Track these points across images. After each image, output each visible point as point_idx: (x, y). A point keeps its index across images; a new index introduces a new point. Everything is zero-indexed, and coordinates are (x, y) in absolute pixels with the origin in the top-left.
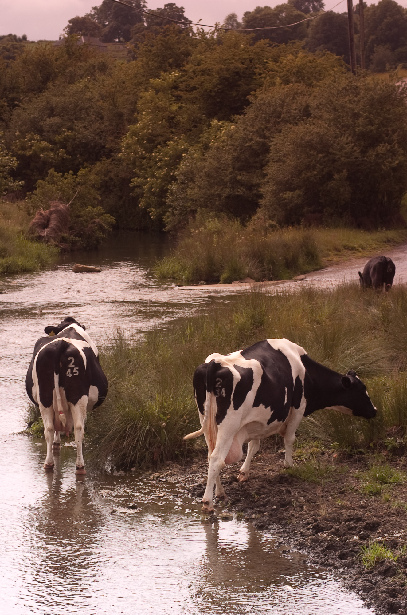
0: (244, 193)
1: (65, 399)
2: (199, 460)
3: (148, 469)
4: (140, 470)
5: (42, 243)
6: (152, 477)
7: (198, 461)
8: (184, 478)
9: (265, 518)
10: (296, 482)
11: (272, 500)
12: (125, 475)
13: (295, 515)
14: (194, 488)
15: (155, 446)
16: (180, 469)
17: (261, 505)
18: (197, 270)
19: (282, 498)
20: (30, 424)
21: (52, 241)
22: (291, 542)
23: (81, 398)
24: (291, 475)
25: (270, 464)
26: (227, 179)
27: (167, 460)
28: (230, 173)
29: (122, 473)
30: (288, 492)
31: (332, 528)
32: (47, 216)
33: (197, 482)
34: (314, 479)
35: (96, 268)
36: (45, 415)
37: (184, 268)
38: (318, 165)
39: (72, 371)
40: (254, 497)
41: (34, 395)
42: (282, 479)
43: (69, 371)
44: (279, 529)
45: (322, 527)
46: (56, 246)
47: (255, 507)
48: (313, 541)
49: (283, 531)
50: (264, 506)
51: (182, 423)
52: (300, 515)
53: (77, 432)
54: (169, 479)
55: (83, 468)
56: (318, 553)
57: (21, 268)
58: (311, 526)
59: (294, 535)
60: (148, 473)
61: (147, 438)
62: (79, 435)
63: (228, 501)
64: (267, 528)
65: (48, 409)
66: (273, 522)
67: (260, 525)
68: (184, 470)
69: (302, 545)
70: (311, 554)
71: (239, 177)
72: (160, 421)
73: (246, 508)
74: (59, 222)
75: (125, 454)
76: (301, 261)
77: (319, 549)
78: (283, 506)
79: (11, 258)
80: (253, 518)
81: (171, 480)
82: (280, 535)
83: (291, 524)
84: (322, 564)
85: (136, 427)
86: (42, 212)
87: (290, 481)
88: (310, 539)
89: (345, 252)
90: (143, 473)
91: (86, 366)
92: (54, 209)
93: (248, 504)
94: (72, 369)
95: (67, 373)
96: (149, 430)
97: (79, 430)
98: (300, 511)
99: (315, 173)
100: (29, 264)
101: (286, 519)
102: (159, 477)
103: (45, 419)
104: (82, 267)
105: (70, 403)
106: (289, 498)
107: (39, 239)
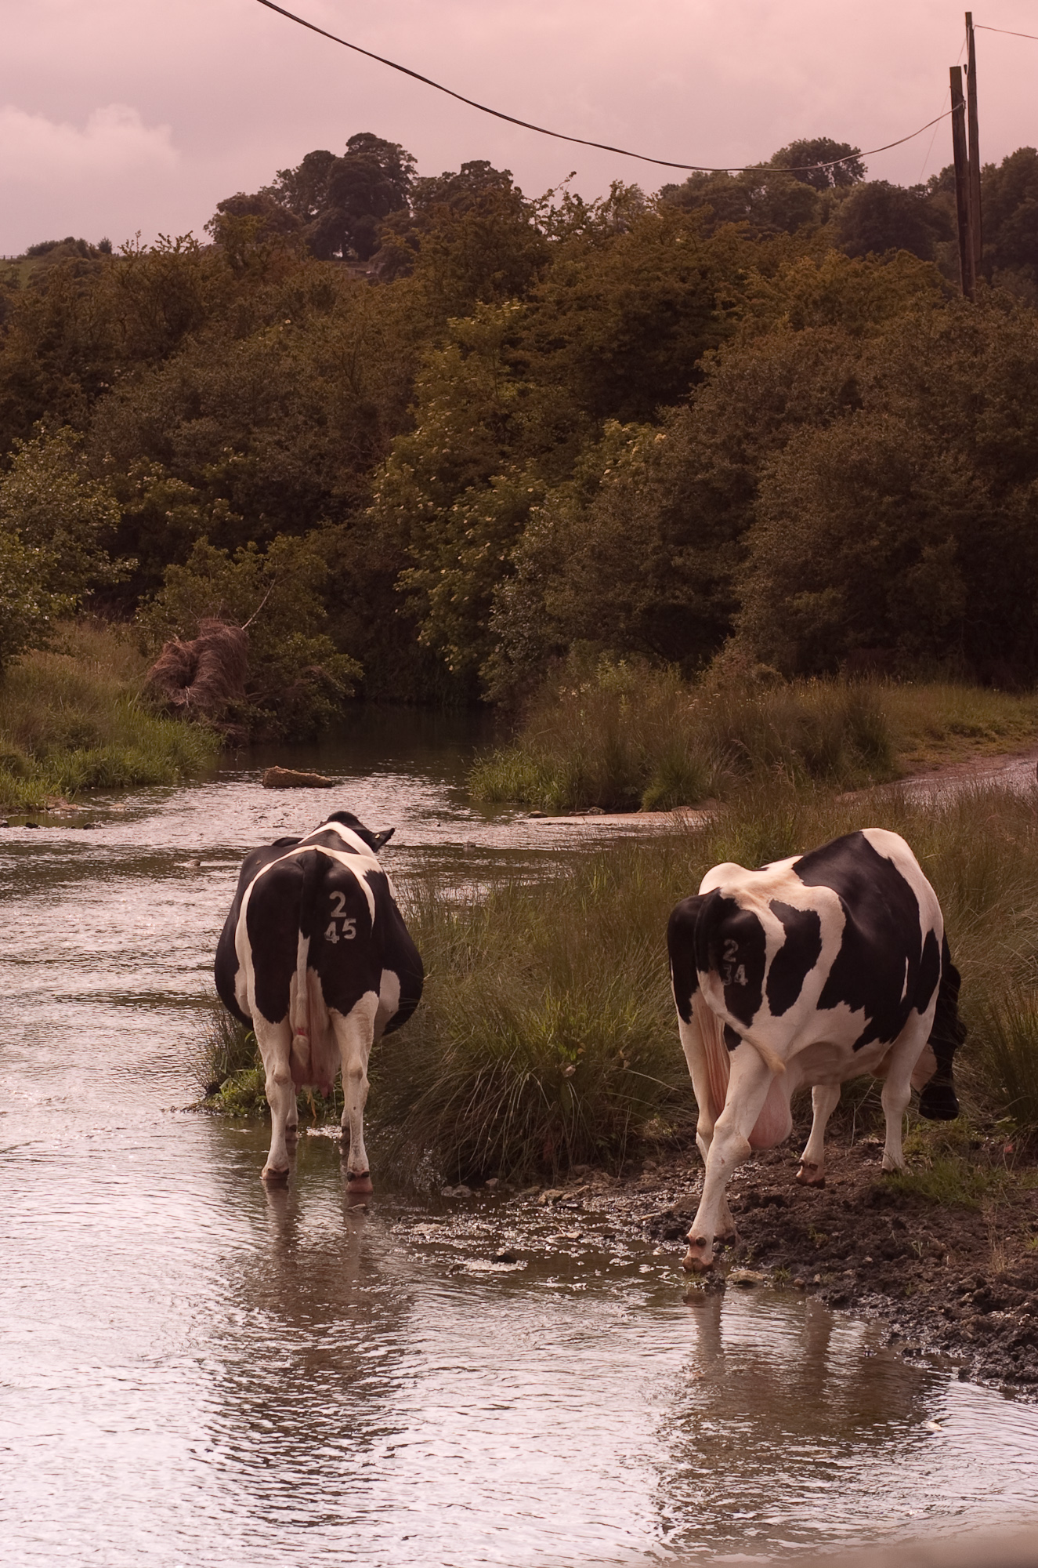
0: (690, 600)
1: (320, 999)
2: (658, 1164)
3: (527, 1183)
4: (508, 1186)
5: (180, 720)
6: (543, 1197)
7: (654, 1165)
8: (625, 1201)
9: (847, 1281)
10: (915, 1208)
11: (860, 1243)
12: (474, 1195)
13: (924, 1275)
14: (655, 1222)
15: (548, 1125)
16: (611, 1184)
17: (833, 1256)
18: (580, 779)
19: (885, 1240)
21: (203, 716)
22: (922, 1331)
23: (361, 997)
24: (901, 1191)
25: (842, 1171)
26: (648, 564)
27: (577, 1162)
28: (655, 551)
29: (465, 1190)
30: (899, 1225)
31: (1023, 1300)
32: (191, 656)
33: (660, 1209)
34: (962, 1197)
35: (323, 778)
36: (268, 1044)
37: (546, 775)
38: (883, 525)
39: (341, 929)
40: (813, 1239)
41: (239, 995)
42: (878, 1199)
43: (333, 927)
44: (887, 1306)
45: (999, 1300)
46: (217, 730)
47: (817, 1259)
48: (979, 1327)
49: (899, 1311)
50: (842, 1257)
51: (615, 1068)
52: (936, 1274)
53: (350, 1084)
54: (585, 1203)
55: (365, 1175)
56: (996, 1353)
58: (969, 1296)
59: (927, 1318)
60: (530, 1190)
61: (526, 1104)
62: (355, 1095)
63: (745, 1248)
64: (855, 1304)
65: (275, 1026)
66: (871, 1290)
67: (837, 1296)
68: (623, 1185)
69: (951, 1338)
70: (977, 1358)
71: (678, 561)
72: (559, 1062)
73: (795, 1262)
74: (222, 670)
75: (469, 1145)
76: (845, 759)
77: (995, 1345)
78: (890, 1257)
79: (107, 750)
80: (817, 1284)
81: (594, 1205)
82: (892, 1318)
83: (918, 1293)
84: (1009, 1378)
85: (498, 1075)
86: (178, 643)
87: (898, 1204)
88: (973, 1324)
89: (954, 740)
90: (518, 1190)
91: (373, 917)
92: (207, 637)
93: (799, 1254)
94: (340, 922)
95: (328, 933)
96: (531, 1084)
97: (356, 1079)
98: (937, 1265)
99: (875, 543)
100: (151, 765)
101: (900, 1284)
102: (560, 1198)
103: (268, 1054)
104: (287, 773)
105: (332, 1010)
106: (904, 1240)
107: (172, 711)
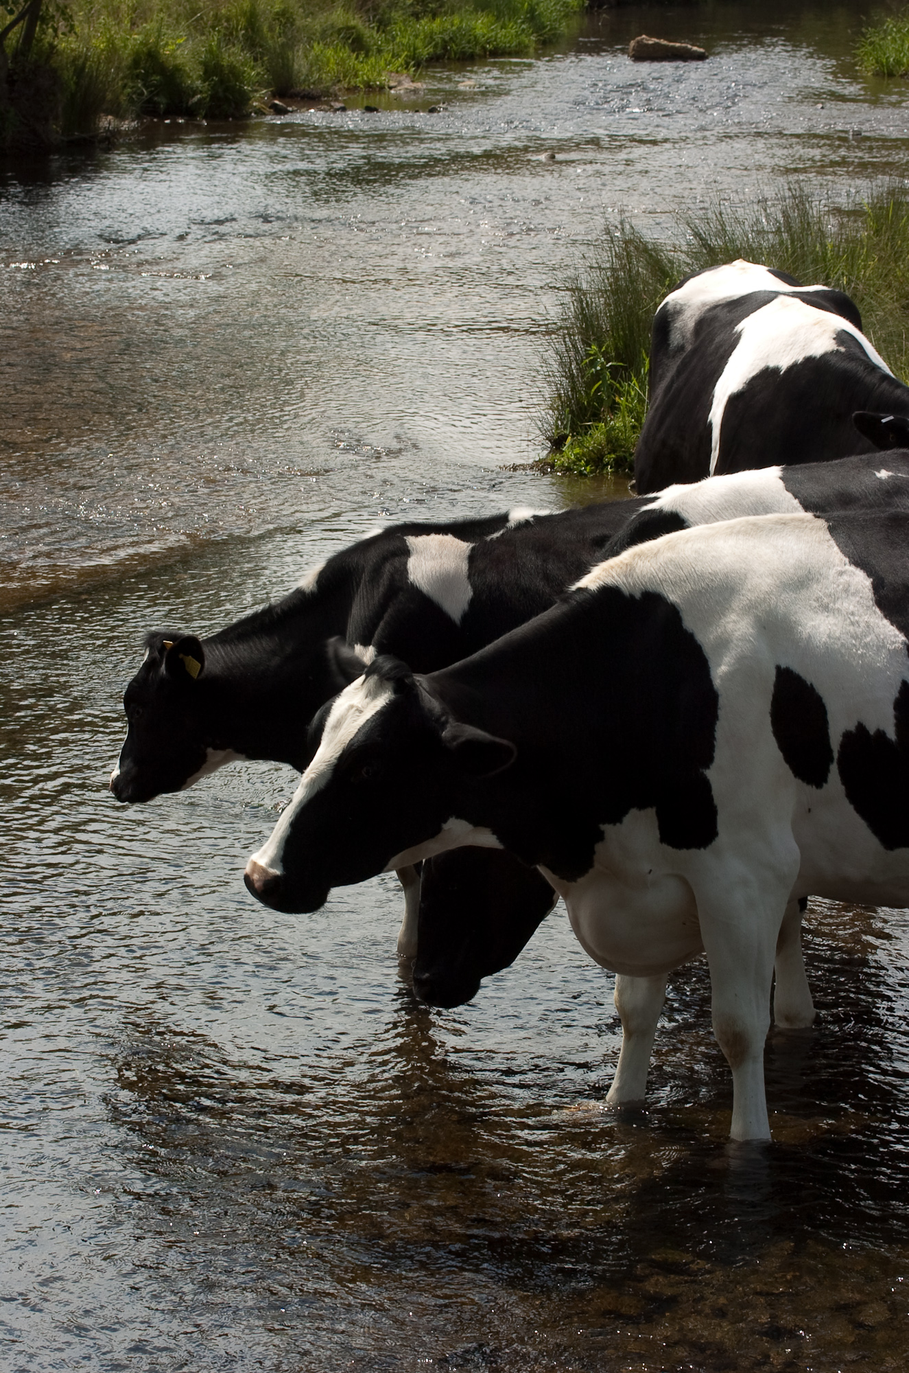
20: (557, 443)
35: (695, 48)
57: (484, 48)
79: (456, 18)
104: (656, 44)
